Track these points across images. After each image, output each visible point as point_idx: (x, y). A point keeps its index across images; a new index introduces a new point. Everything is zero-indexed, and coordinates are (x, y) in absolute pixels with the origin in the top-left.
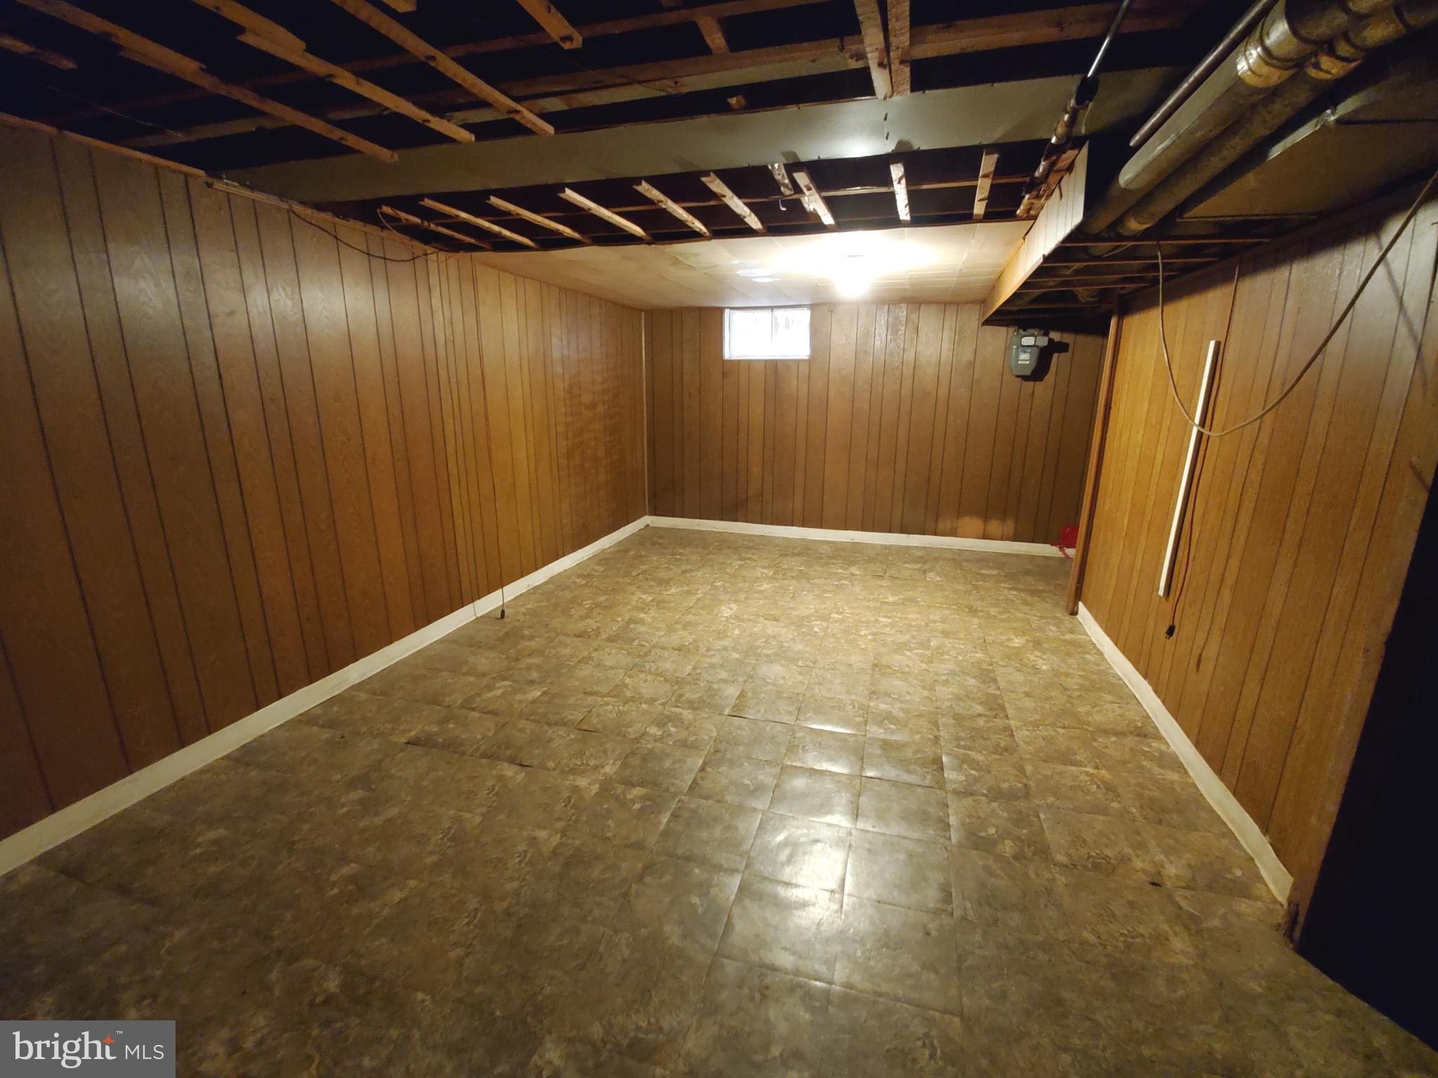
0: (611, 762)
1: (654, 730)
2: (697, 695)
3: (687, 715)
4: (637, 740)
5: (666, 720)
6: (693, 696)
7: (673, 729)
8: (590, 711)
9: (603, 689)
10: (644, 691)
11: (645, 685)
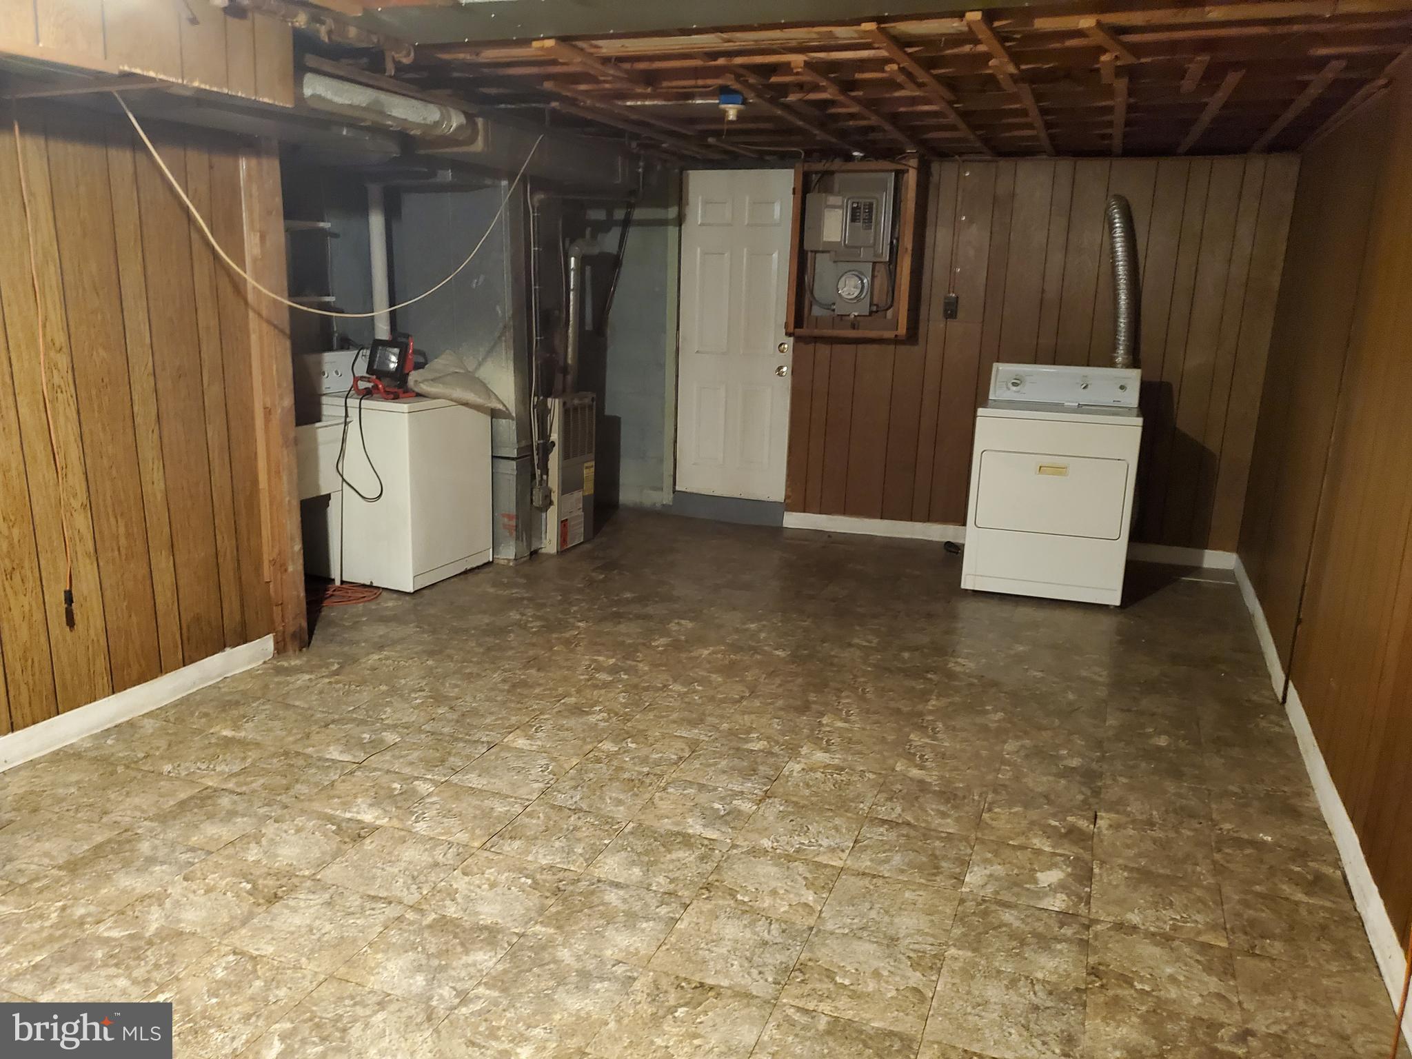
0: (795, 774)
1: (746, 806)
2: (674, 856)
3: (695, 827)
4: (767, 795)
5: (728, 818)
6: (681, 854)
7: (717, 806)
8: (856, 842)
9: (851, 883)
10: (773, 870)
11: (774, 884)
